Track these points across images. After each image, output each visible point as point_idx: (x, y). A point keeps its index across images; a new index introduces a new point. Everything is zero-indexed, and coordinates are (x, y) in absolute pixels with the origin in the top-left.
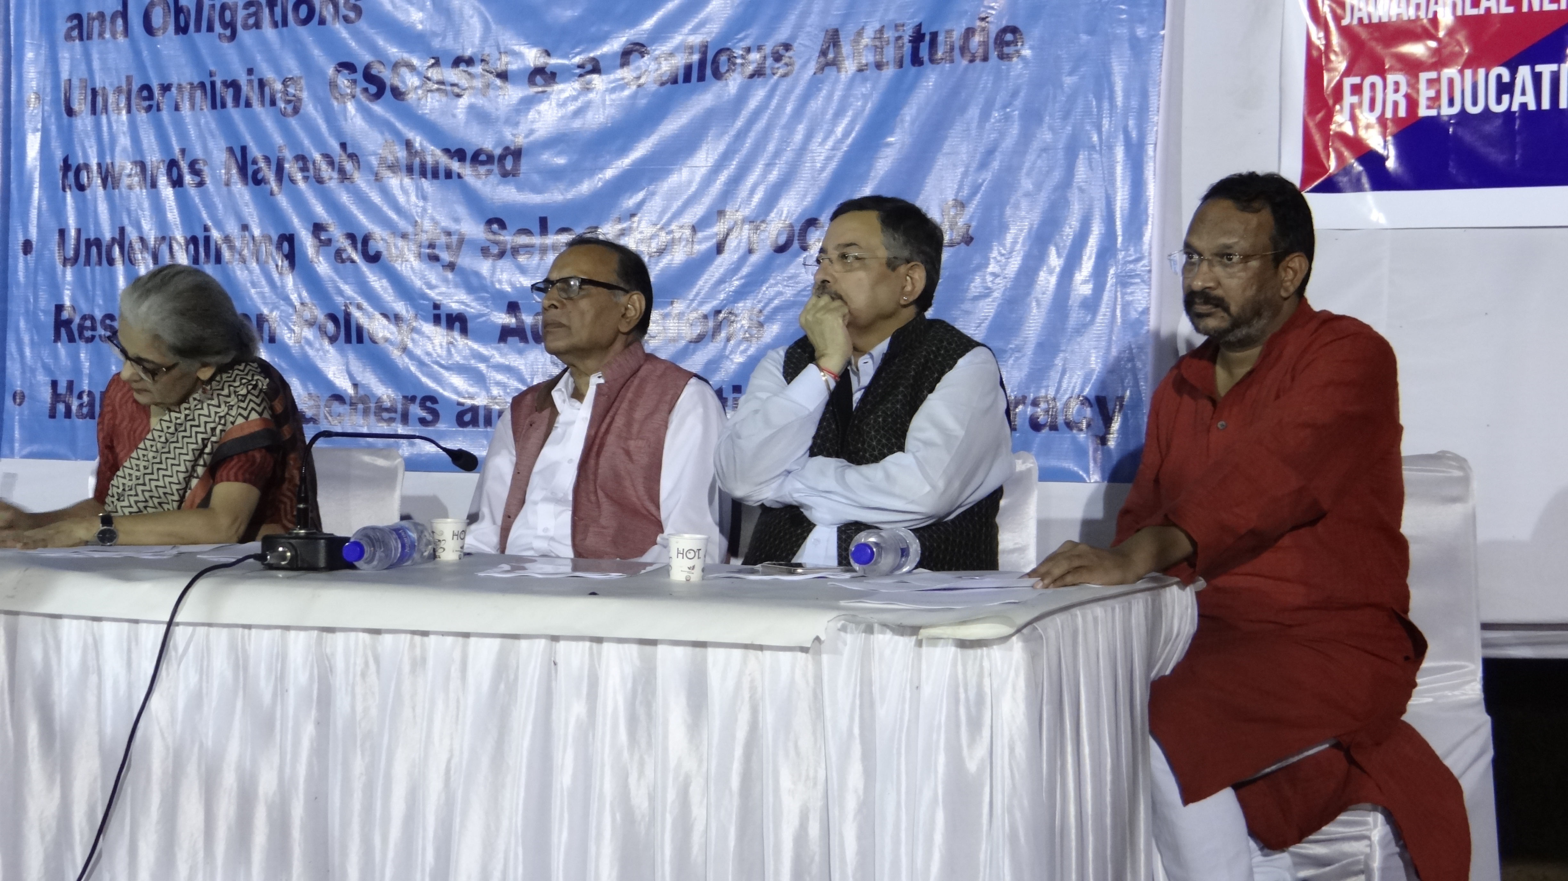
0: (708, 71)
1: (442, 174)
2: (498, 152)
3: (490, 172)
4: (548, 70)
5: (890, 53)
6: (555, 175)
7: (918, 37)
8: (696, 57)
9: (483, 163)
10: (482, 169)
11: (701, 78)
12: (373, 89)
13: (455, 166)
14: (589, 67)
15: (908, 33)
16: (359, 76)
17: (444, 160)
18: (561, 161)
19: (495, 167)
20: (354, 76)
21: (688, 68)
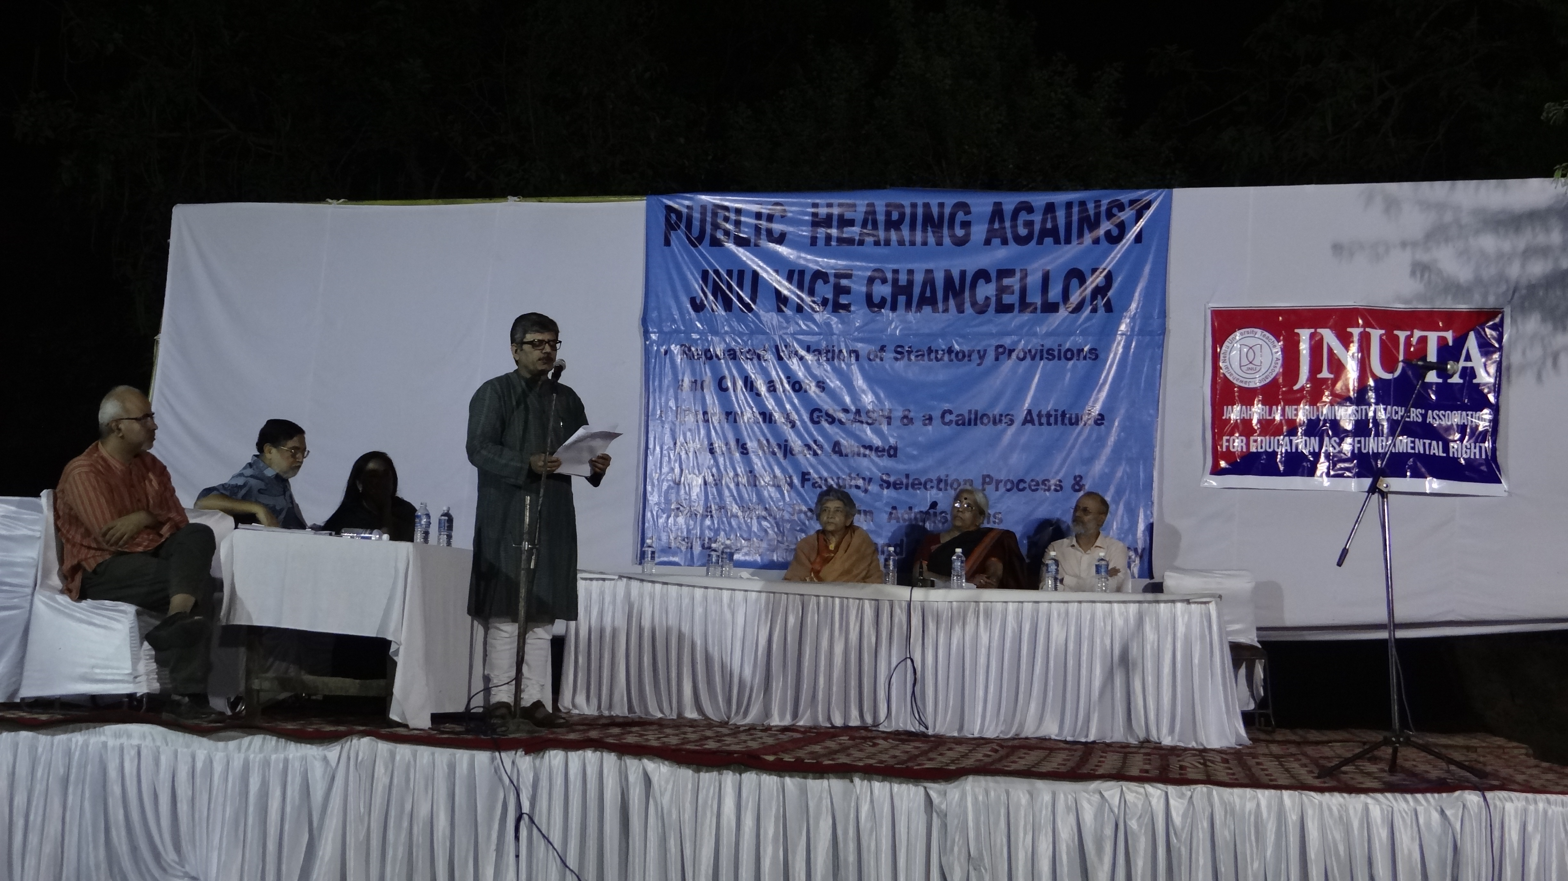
0: (978, 422)
1: (862, 455)
2: (887, 448)
3: (883, 456)
4: (910, 417)
5: (1052, 420)
6: (914, 458)
7: (1063, 414)
8: (973, 417)
9: (880, 451)
10: (880, 454)
11: (976, 424)
12: (830, 420)
13: (867, 452)
14: (927, 417)
15: (1059, 413)
16: (823, 414)
17: (862, 450)
18: (915, 453)
19: (886, 453)
20: (820, 414)
21: (970, 420)
